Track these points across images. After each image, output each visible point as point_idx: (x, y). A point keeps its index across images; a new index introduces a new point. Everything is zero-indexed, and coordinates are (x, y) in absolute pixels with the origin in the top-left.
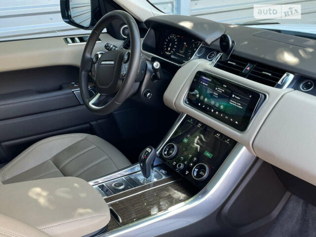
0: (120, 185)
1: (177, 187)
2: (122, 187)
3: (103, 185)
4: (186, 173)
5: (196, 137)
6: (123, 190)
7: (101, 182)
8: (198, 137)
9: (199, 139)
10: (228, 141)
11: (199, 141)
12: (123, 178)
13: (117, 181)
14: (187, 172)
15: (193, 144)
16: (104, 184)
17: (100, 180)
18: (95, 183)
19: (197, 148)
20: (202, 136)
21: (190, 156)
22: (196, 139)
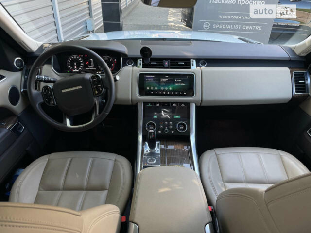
2: (155, 160)
8: (162, 111)
10: (184, 105)
19: (167, 117)
20: (165, 109)
21: (166, 123)
22: (163, 113)
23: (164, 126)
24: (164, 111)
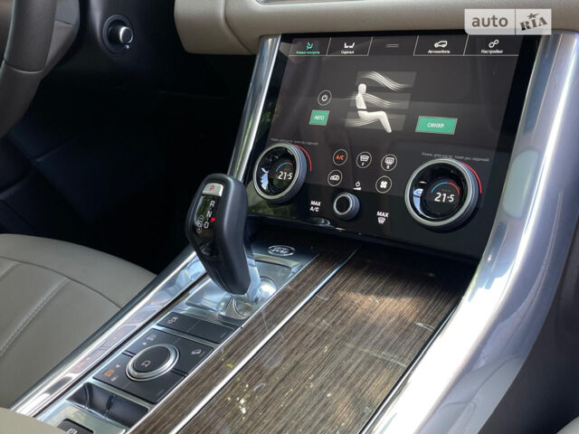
0: (158, 357)
1: (366, 282)
2: (169, 365)
3: (89, 386)
4: (381, 221)
5: (356, 90)
6: (179, 372)
7: (75, 377)
8: (362, 87)
9: (369, 90)
10: (496, 48)
11: (374, 99)
12: (154, 326)
13: (138, 346)
14: (382, 217)
15: (358, 117)
16: (90, 379)
17: (70, 372)
18: (51, 390)
19: (378, 122)
20: (378, 77)
21: (364, 158)
22: (361, 97)
23: (352, 172)
24: (374, 88)
